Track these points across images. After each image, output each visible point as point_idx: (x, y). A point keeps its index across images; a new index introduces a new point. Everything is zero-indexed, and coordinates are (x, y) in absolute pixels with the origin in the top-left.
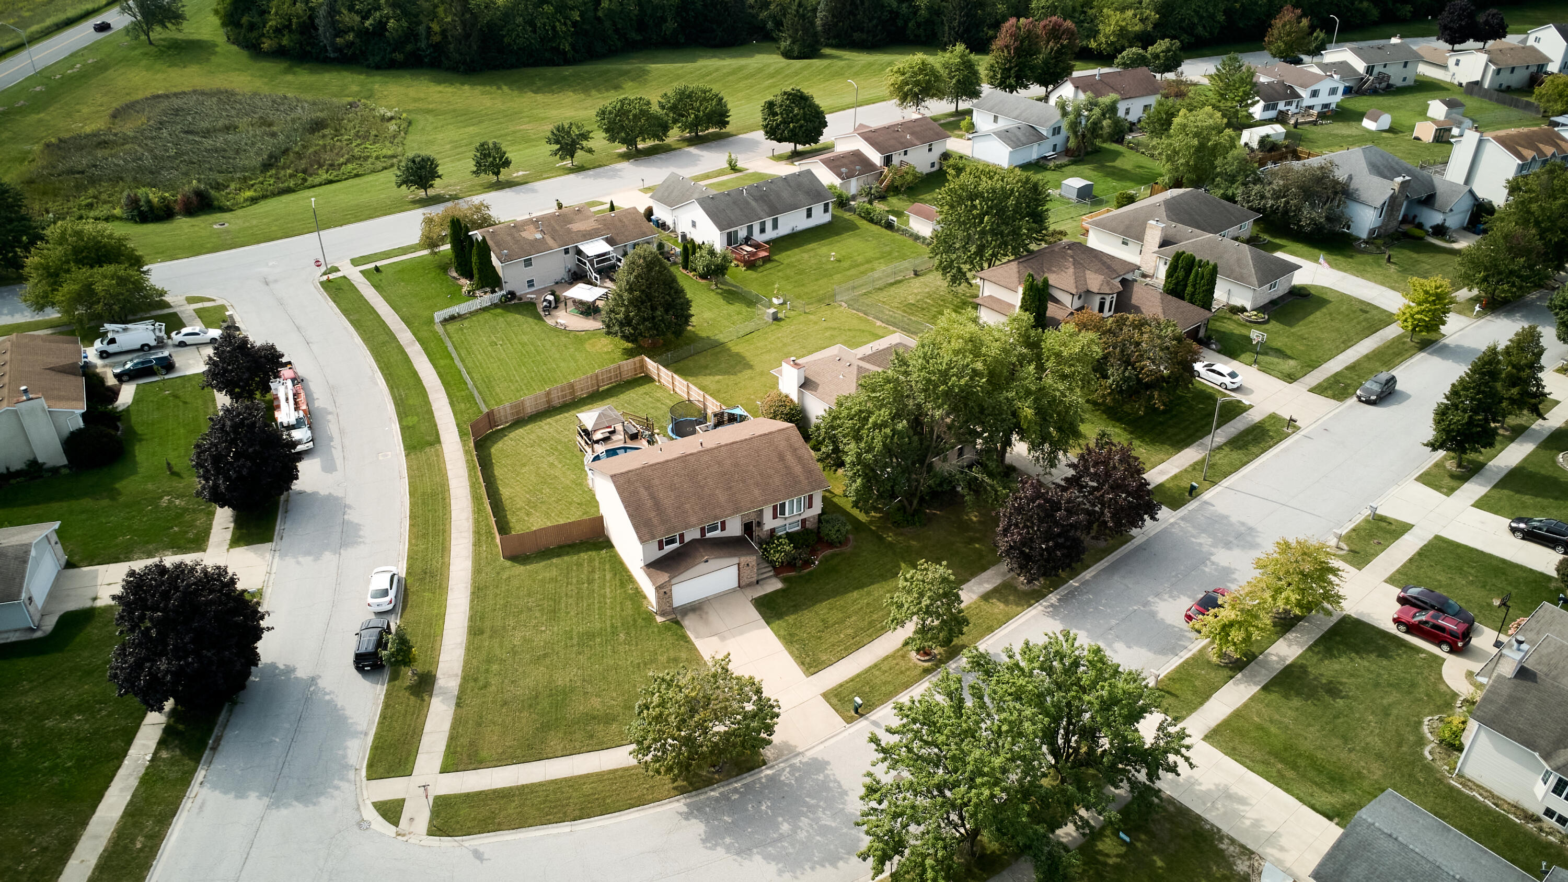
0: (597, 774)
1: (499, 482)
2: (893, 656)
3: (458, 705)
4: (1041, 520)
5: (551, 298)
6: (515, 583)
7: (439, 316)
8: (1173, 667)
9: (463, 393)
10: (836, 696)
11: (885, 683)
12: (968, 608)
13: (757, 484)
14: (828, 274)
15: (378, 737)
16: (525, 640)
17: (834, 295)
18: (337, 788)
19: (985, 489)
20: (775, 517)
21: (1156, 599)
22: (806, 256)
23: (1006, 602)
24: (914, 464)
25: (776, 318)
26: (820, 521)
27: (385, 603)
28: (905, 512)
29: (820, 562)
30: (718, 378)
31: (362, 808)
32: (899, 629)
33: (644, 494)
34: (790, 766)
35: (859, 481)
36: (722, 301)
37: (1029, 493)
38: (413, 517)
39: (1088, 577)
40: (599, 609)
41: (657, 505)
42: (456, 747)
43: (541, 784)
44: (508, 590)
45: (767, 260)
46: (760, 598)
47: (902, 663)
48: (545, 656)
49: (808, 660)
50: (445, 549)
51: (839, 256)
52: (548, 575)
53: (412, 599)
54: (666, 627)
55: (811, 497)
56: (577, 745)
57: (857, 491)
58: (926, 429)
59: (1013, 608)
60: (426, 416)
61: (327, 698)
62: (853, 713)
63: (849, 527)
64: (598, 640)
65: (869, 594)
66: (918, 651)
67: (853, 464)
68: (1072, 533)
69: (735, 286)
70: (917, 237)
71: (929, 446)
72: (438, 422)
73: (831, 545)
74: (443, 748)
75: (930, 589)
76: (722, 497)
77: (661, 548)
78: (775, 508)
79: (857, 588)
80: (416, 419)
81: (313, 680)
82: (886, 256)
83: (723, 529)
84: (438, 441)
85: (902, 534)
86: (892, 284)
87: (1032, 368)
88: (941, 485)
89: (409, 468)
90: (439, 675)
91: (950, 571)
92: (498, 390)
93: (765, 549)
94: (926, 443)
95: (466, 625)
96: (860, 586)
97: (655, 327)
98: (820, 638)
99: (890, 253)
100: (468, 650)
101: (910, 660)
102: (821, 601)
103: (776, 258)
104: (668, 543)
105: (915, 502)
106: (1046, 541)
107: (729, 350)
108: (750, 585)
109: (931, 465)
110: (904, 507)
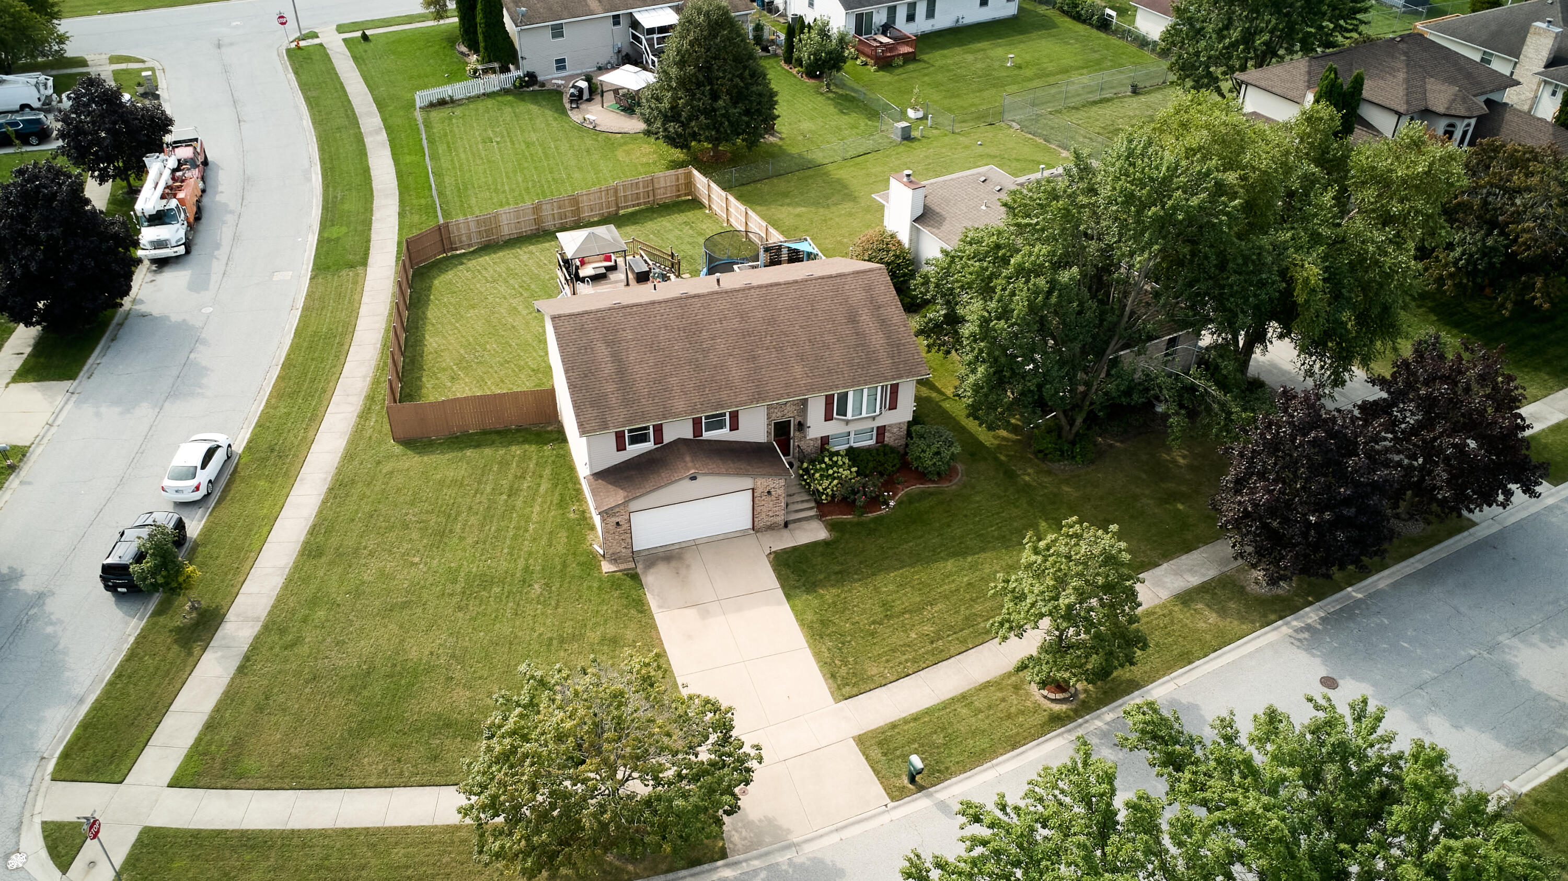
0: (423, 830)
1: (429, 327)
2: (995, 684)
3: (241, 670)
4: (1314, 469)
5: (583, 84)
6: (399, 480)
7: (423, 97)
8: (1544, 778)
9: (423, 201)
10: (880, 744)
11: (974, 733)
12: (1149, 613)
13: (802, 357)
14: (998, 84)
15: (98, 707)
16: (383, 575)
17: (1002, 113)
19: (1209, 409)
20: (828, 417)
21: (1515, 642)
22: (970, 58)
23: (1223, 612)
24: (1084, 352)
25: (907, 136)
26: (909, 434)
27: (187, 490)
28: (1060, 436)
29: (899, 503)
30: (799, 210)
31: (24, 828)
32: (1013, 640)
33: (602, 351)
34: (769, 868)
35: (981, 369)
36: (832, 109)
37: (1298, 415)
38: (288, 365)
39: (1382, 585)
40: (515, 538)
41: (622, 372)
42: (210, 743)
43: (323, 834)
44: (384, 490)
45: (909, 58)
46: (785, 551)
47: (1014, 699)
48: (405, 605)
49: (844, 671)
50: (314, 419)
51: (1019, 61)
52: (451, 474)
53: (239, 487)
54: (614, 582)
55: (895, 389)
56: (407, 768)
57: (977, 388)
58: (1114, 294)
59: (1233, 624)
60: (360, 228)
61: (49, 629)
62: (906, 781)
63: (957, 449)
64: (496, 589)
65: (973, 567)
66: (1043, 684)
67: (974, 338)
68: (1374, 500)
69: (856, 91)
70: (1143, 42)
71: (1116, 324)
72: (374, 236)
73: (922, 476)
74: (190, 741)
75: (1080, 575)
76: (736, 371)
77: (621, 447)
78: (829, 400)
79: (954, 555)
80: (344, 229)
81: (41, 597)
82: (1095, 65)
83: (734, 427)
84: (364, 262)
85: (1049, 473)
86: (1095, 103)
87: (1328, 198)
88: (1128, 393)
89: (310, 295)
90: (231, 615)
91: (1123, 545)
92: (473, 201)
93: (806, 471)
94: (1111, 318)
95: (302, 538)
96: (961, 552)
97: (716, 126)
98: (873, 634)
99: (1098, 62)
100: (289, 580)
101: (1028, 694)
102: (888, 569)
103: (925, 57)
104: (635, 440)
105: (1079, 421)
106: (1319, 509)
107: (827, 174)
108: (771, 528)
109: (1115, 362)
110: (1060, 429)
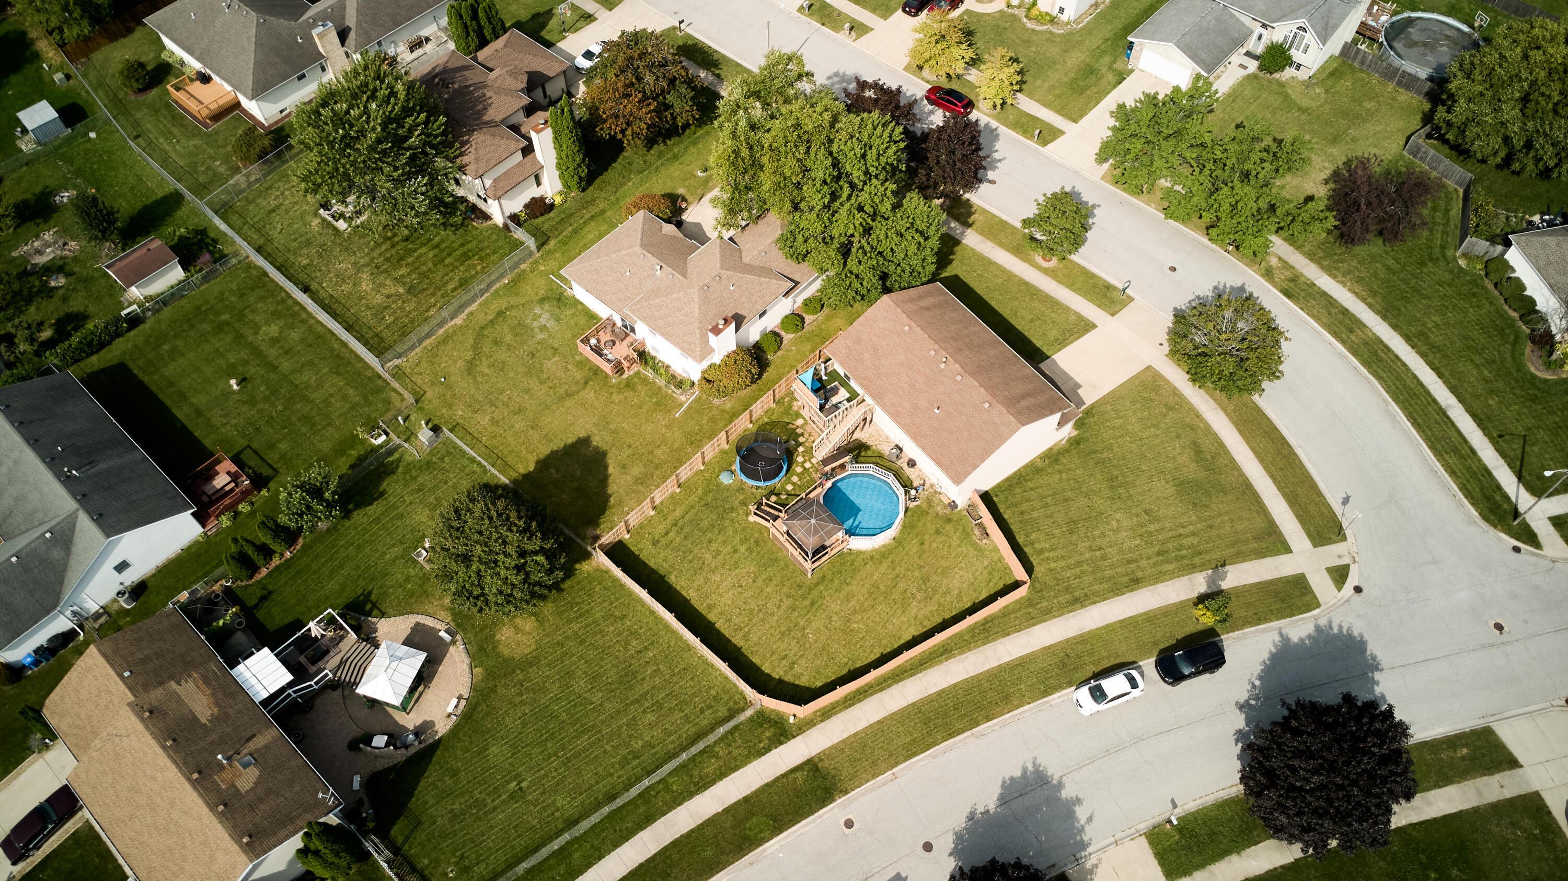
15: (1278, 618)
18: (1341, 627)
31: (1347, 597)
61: (1257, 683)
81: (1241, 707)
84: (809, 762)
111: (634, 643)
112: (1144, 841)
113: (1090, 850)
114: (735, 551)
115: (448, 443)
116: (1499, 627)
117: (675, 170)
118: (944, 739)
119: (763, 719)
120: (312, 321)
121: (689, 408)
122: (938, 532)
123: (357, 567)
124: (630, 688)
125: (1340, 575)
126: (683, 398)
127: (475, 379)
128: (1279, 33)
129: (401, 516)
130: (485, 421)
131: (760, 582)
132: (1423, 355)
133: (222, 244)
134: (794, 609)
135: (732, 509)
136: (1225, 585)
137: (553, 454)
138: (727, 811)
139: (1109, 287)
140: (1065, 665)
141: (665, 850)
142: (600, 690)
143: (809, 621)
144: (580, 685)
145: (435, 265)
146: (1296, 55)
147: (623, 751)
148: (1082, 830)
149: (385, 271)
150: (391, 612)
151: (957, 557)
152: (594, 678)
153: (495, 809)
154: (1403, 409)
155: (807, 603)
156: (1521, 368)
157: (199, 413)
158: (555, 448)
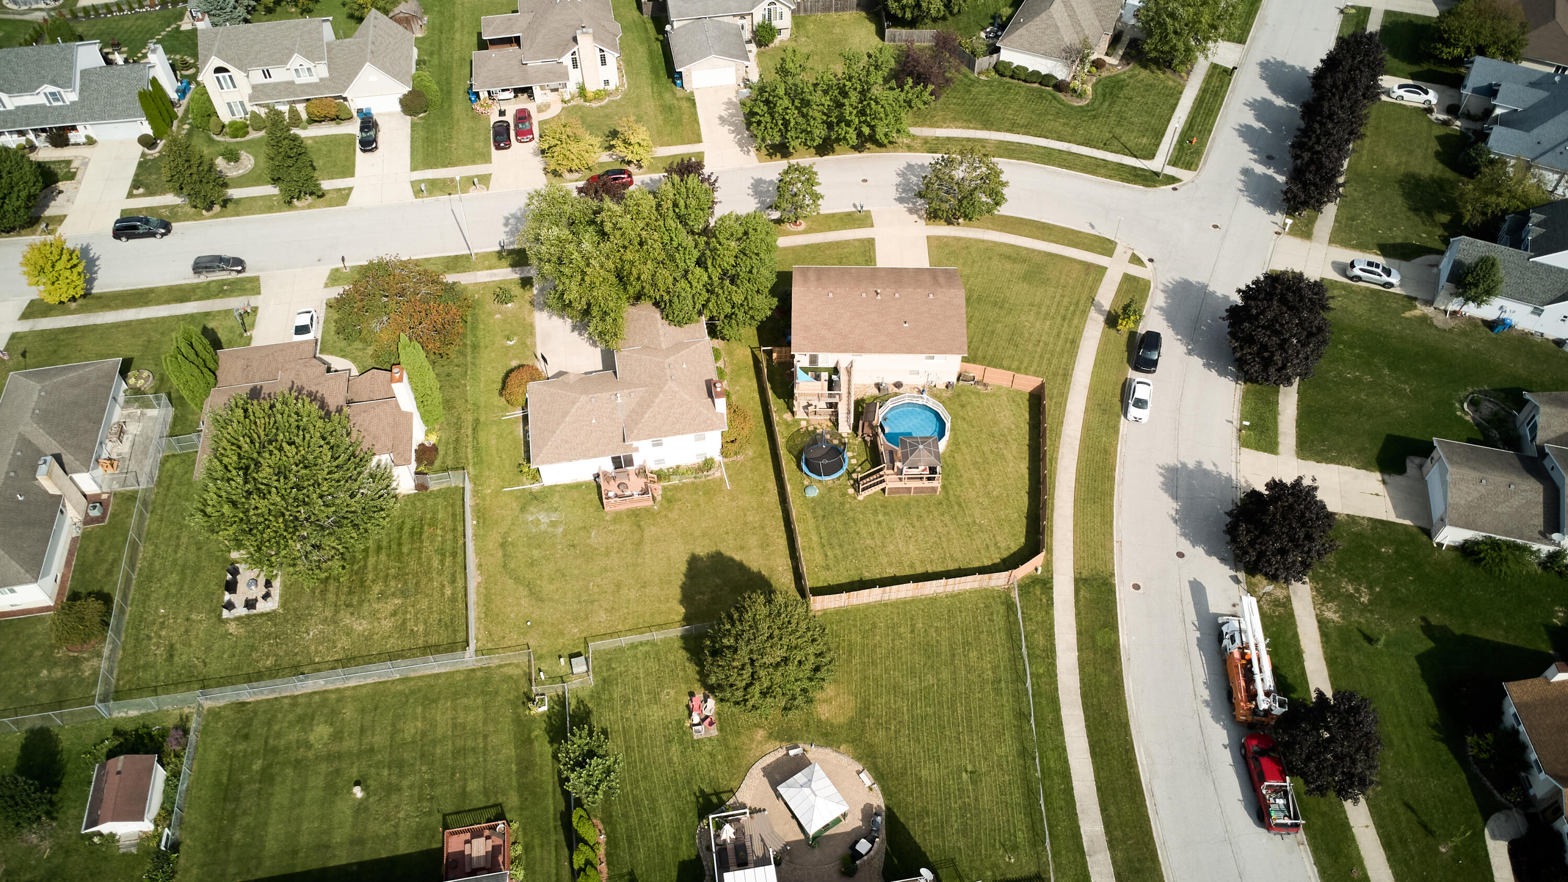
18: (1170, 282)
61: (1179, 337)
84: (1077, 581)
111: (902, 630)
112: (1244, 450)
113: (1234, 477)
114: (879, 523)
115: (599, 654)
116: (1215, 227)
117: (486, 356)
118: (1112, 500)
119: (1026, 587)
120: (348, 693)
121: (730, 477)
122: (963, 406)
123: (667, 789)
124: (939, 654)
125: (1135, 260)
126: (718, 474)
127: (552, 600)
128: (758, 16)
129: (641, 730)
130: (603, 616)
131: (917, 524)
132: (1028, 134)
133: (154, 725)
134: (954, 518)
135: (842, 504)
136: (1107, 307)
137: (684, 588)
138: (1080, 649)
139: (849, 214)
140: (1105, 410)
141: (1085, 704)
142: (926, 674)
143: (972, 516)
144: (911, 685)
145: (400, 561)
146: (777, 24)
147: (988, 688)
148: (1220, 474)
149: (361, 603)
150: (733, 784)
151: (989, 409)
152: (912, 672)
153: (976, 799)
154: (1053, 165)
155: (956, 508)
156: (1073, 108)
157: (359, 842)
158: (680, 583)
